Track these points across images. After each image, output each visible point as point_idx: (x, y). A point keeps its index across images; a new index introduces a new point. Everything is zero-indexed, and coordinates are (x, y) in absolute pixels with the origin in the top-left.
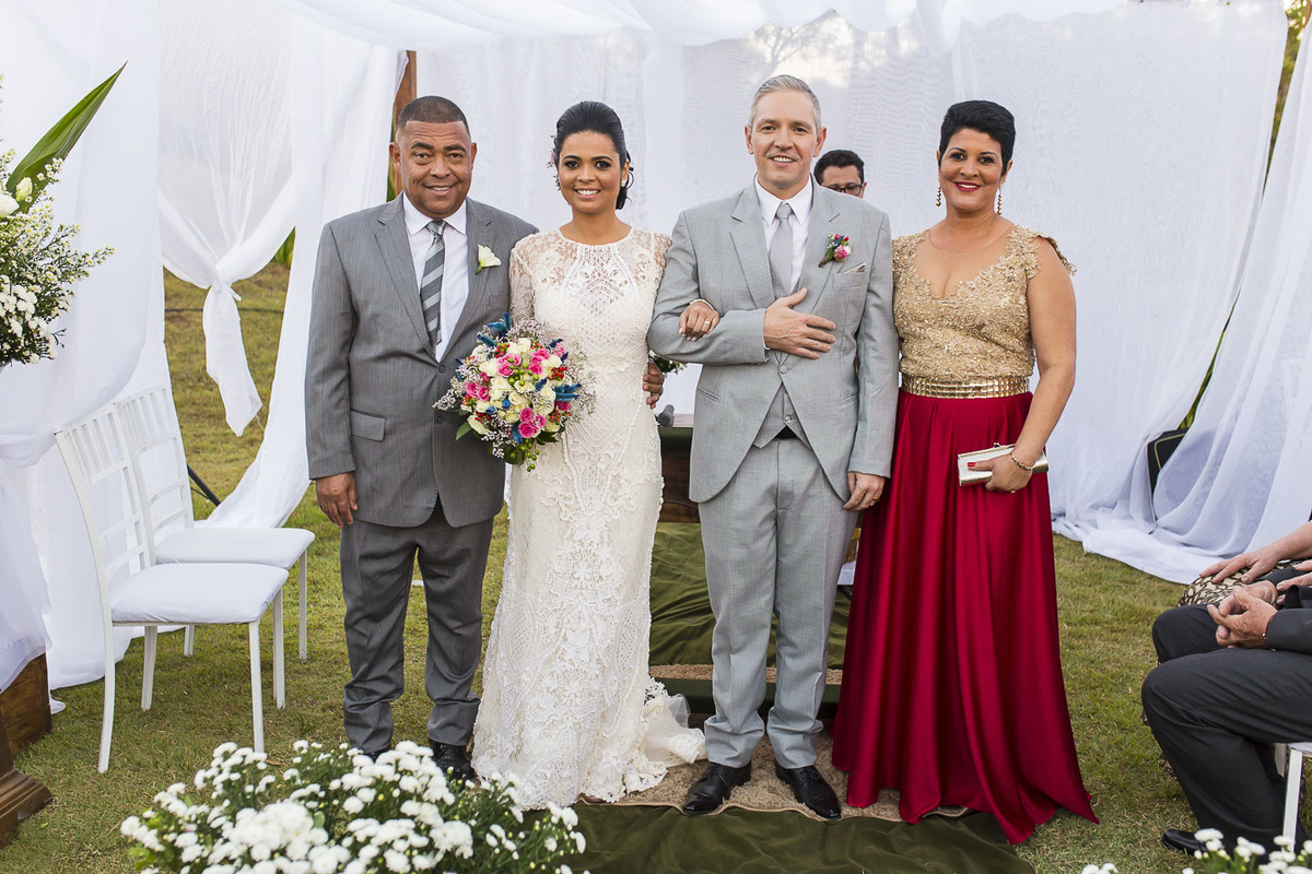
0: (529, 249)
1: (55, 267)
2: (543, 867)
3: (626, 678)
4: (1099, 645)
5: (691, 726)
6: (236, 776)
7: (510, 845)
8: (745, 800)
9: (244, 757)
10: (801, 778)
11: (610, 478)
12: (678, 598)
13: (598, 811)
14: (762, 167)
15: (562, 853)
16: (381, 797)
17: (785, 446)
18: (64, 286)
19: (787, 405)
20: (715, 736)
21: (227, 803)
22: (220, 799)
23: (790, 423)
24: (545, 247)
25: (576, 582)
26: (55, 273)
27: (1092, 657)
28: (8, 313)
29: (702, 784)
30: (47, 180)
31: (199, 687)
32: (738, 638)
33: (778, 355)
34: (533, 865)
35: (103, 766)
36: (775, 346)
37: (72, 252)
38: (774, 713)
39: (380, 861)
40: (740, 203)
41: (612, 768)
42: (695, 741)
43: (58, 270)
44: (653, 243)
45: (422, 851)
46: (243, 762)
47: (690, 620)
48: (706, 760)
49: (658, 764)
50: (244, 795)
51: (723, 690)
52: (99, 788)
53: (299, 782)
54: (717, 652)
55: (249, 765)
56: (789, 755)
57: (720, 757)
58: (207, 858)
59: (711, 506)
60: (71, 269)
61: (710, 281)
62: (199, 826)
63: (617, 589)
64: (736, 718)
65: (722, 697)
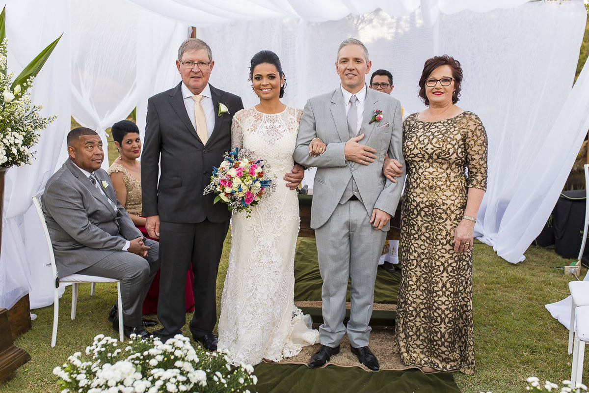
0: (241, 116)
1: (32, 124)
2: (238, 391)
3: (284, 307)
4: (499, 294)
5: (313, 328)
6: (103, 349)
7: (223, 381)
8: (336, 362)
9: (107, 341)
10: (361, 352)
11: (277, 217)
12: (311, 271)
13: (270, 366)
14: (342, 79)
15: (246, 384)
16: (166, 359)
17: (353, 204)
18: (36, 132)
19: (354, 185)
20: (324, 333)
21: (99, 361)
22: (97, 359)
23: (355, 193)
24: (249, 115)
25: (261, 264)
26: (32, 127)
27: (496, 298)
28: (11, 144)
29: (318, 355)
30: (28, 86)
31: (96, 309)
32: (333, 290)
33: (351, 163)
34: (233, 390)
35: (53, 344)
36: (349, 159)
37: (40, 117)
38: (350, 323)
39: (164, 387)
40: (334, 96)
41: (278, 347)
42: (314, 334)
43: (33, 125)
44: (296, 113)
45: (184, 383)
46: (107, 343)
47: (315, 281)
48: (320, 344)
49: (298, 345)
50: (107, 357)
51: (327, 313)
52: (51, 354)
53: (132, 352)
54: (324, 296)
55: (109, 344)
56: (356, 342)
57: (326, 342)
58: (90, 385)
59: (320, 230)
60: (39, 124)
61: (321, 129)
62: (87, 371)
63: (280, 267)
64: (333, 326)
65: (327, 316)
